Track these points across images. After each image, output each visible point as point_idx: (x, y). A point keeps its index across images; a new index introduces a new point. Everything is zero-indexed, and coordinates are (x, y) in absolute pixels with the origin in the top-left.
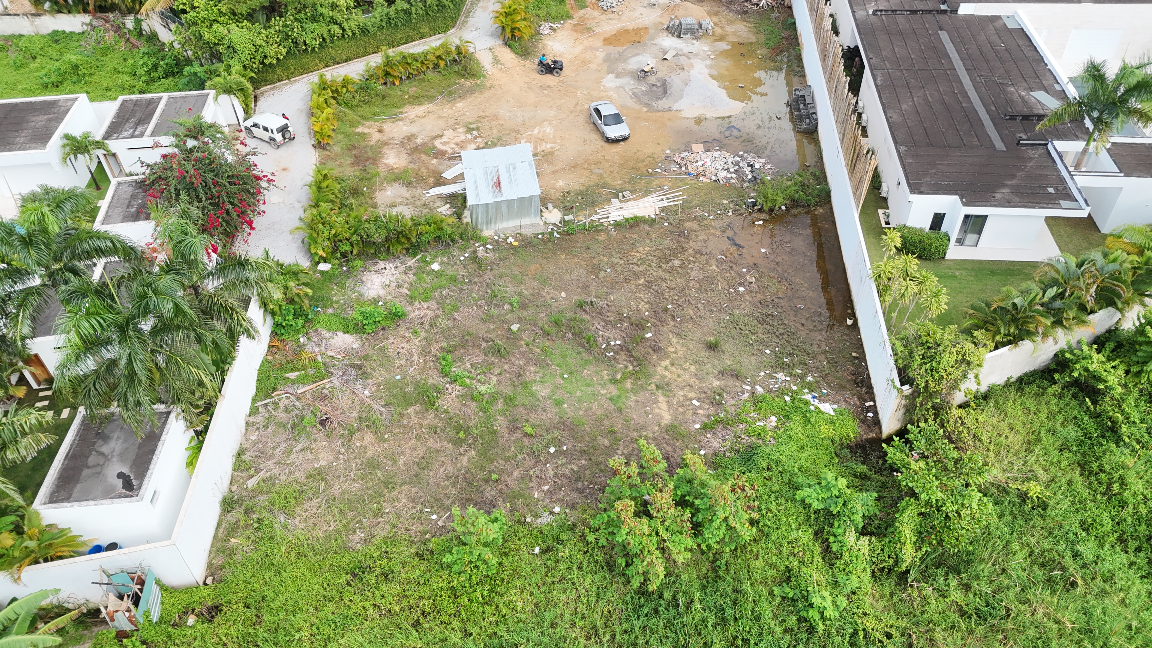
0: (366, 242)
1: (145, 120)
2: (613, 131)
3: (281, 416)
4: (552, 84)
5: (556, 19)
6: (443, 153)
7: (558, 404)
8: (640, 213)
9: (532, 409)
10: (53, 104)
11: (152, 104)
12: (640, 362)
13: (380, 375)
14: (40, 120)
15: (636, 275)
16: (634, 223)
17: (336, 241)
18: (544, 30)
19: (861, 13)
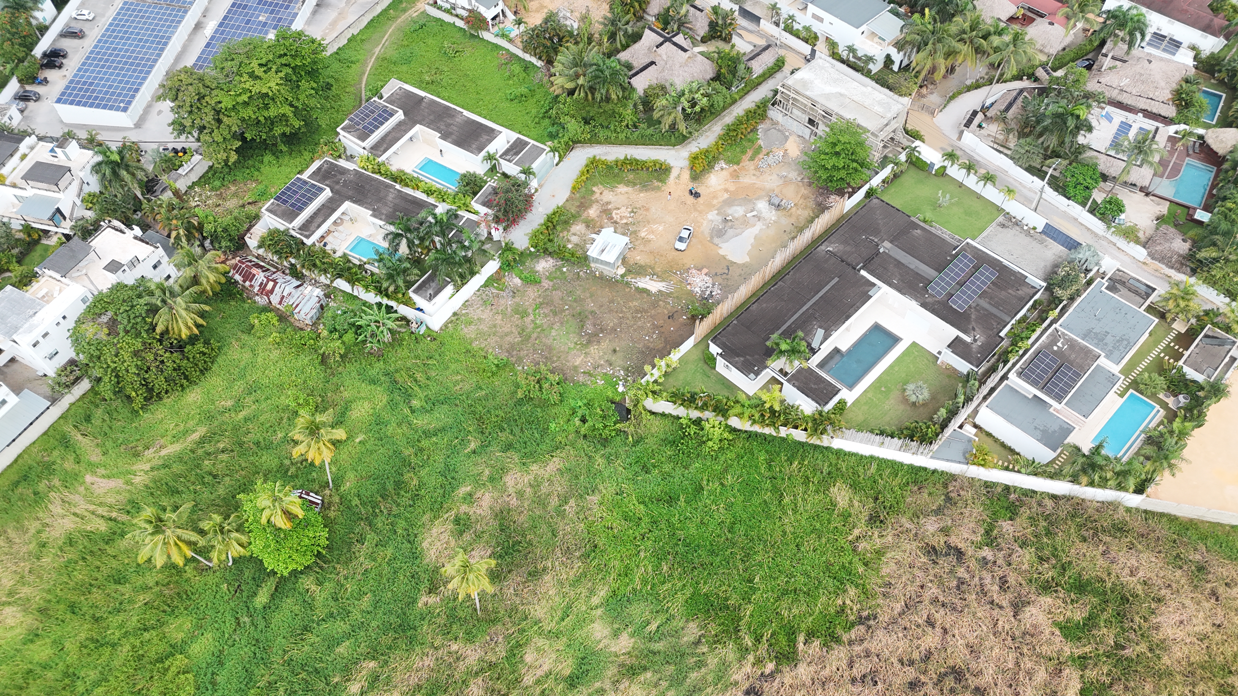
0: (551, 246)
1: (518, 153)
3: (484, 296)
4: (688, 202)
5: (729, 162)
6: (612, 218)
7: (554, 340)
8: (649, 287)
9: (546, 337)
10: (493, 130)
12: (589, 342)
13: (517, 299)
15: (622, 312)
16: (645, 291)
17: (537, 244)
18: (717, 167)
19: (823, 247)
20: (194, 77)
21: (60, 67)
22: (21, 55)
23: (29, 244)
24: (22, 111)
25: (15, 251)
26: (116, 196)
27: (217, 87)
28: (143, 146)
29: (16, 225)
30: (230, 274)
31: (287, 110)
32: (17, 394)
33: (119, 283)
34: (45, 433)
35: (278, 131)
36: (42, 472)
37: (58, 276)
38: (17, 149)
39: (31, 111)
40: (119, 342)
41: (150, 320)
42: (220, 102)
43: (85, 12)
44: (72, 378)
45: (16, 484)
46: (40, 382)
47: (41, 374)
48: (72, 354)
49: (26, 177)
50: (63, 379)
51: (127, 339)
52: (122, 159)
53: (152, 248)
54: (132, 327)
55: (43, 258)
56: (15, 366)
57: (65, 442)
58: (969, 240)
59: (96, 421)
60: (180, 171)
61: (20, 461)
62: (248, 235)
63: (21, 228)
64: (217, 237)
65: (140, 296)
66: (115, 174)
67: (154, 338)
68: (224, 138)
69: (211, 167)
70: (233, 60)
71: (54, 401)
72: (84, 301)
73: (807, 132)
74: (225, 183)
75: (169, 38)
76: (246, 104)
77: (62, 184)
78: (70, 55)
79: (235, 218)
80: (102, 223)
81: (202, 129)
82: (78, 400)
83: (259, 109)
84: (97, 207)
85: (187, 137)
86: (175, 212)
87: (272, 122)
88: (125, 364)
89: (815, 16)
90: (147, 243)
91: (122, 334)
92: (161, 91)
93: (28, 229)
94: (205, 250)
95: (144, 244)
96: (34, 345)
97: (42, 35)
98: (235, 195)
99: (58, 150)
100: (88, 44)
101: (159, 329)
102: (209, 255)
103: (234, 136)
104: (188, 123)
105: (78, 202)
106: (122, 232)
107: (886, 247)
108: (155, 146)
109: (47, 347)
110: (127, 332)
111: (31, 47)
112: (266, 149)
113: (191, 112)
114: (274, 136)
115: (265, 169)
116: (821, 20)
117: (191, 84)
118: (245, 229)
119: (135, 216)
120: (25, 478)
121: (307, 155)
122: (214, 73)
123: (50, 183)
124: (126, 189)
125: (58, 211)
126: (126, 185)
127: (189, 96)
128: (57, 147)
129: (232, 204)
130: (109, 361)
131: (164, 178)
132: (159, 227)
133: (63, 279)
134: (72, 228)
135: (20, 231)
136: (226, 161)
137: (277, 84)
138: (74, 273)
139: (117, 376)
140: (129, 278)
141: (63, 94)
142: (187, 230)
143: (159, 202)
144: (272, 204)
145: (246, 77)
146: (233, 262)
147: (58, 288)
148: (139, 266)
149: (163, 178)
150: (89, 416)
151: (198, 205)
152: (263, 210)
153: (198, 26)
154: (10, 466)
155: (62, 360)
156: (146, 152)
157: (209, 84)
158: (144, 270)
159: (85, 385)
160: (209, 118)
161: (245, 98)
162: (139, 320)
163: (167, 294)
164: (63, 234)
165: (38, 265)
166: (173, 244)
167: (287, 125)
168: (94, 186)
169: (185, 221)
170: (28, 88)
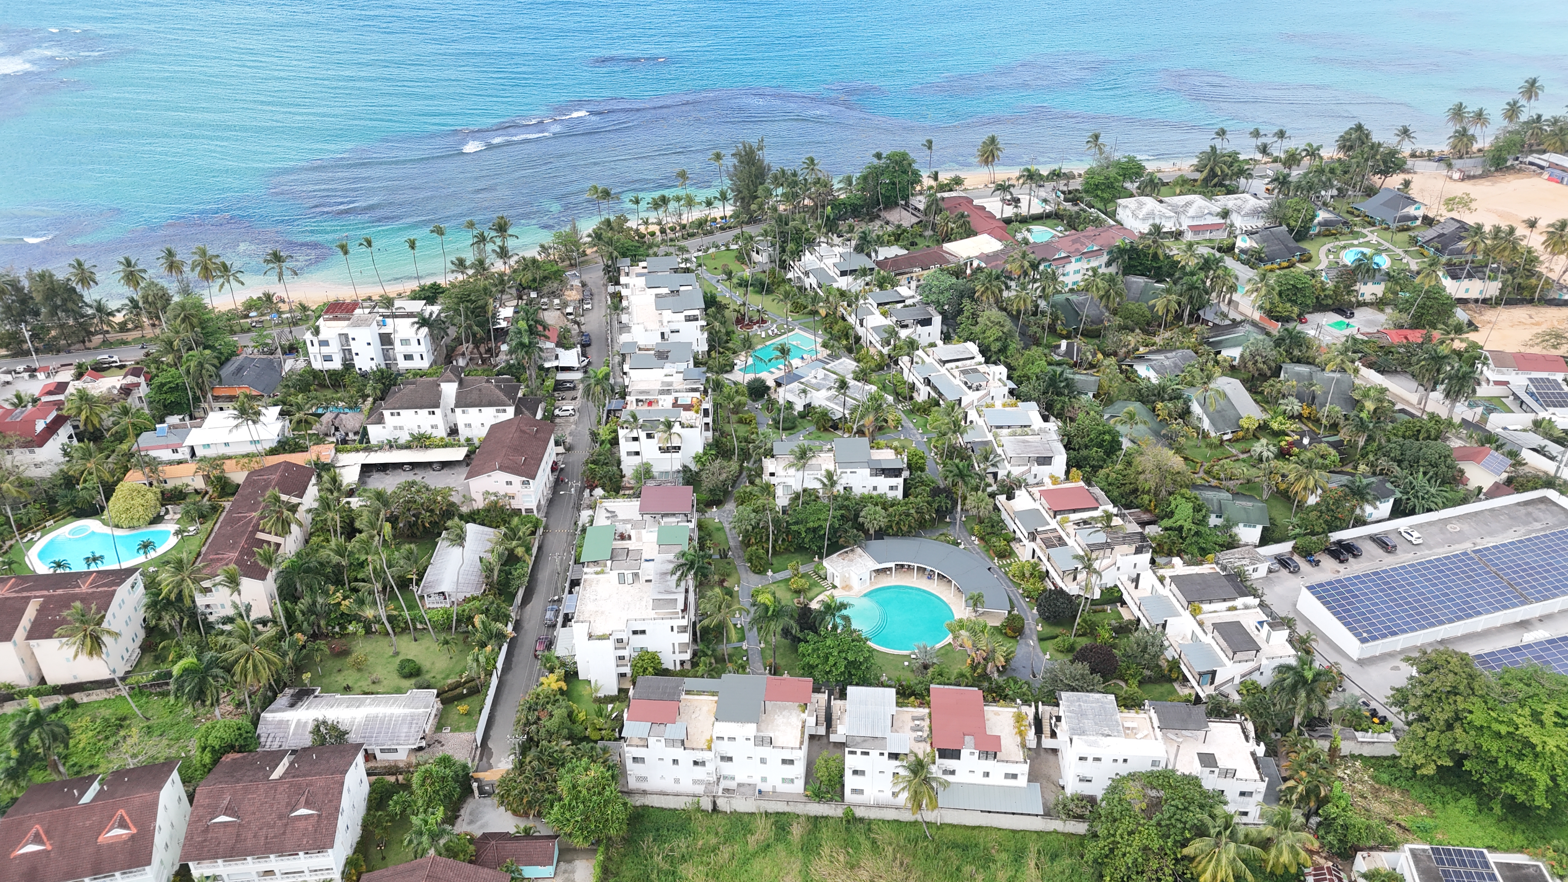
20: (1467, 670)
21: (1341, 562)
22: (1317, 529)
23: (1163, 676)
24: (1270, 571)
25: (1147, 673)
26: (1275, 705)
27: (1482, 696)
28: (1347, 683)
29: (1169, 654)
30: (1306, 871)
31: (1543, 780)
32: (1029, 781)
33: (1197, 778)
34: (1014, 831)
35: (1508, 788)
36: (980, 859)
37: (1156, 723)
38: (1234, 599)
39: (1278, 577)
40: (1143, 825)
41: (1188, 836)
42: (1471, 712)
43: (1416, 534)
44: (1079, 811)
45: (955, 845)
46: (1054, 788)
47: (1061, 783)
48: (1099, 794)
49: (1216, 626)
50: (1071, 806)
51: (1153, 831)
52: (1314, 680)
53: (1257, 777)
54: (1167, 825)
55: (1161, 698)
56: (1051, 757)
57: (1019, 856)
59: (1057, 867)
60: (1359, 735)
61: (976, 832)
62: (1365, 854)
63: (1170, 659)
64: (1329, 825)
65: (1202, 807)
66: (1294, 689)
67: (1175, 853)
68: (1438, 746)
69: (1394, 757)
70: (1529, 685)
71: (1047, 814)
72: (1154, 763)
74: (1393, 784)
75: (1479, 613)
76: (1498, 735)
77: (1239, 655)
78: (1360, 559)
79: (1368, 827)
80: (1238, 716)
81: (1423, 718)
82: (1064, 834)
83: (1507, 751)
84: (1250, 698)
85: (1400, 713)
86: (1314, 766)
87: (1510, 775)
88: (1128, 849)
90: (1258, 768)
91: (1153, 822)
92: (1417, 655)
93: (1175, 665)
94: (1305, 827)
95: (1254, 766)
96: (1081, 759)
97: (1353, 527)
98: (1393, 804)
99: (1266, 627)
100: (1389, 561)
101: (1186, 851)
102: (1304, 835)
103: (1452, 753)
104: (1413, 702)
105: (1237, 681)
106: (1247, 738)
108: (1357, 692)
109: (1087, 769)
110: (1159, 824)
111: (1334, 528)
112: (1475, 792)
113: (1427, 696)
114: (1497, 791)
115: (1453, 810)
117: (1456, 674)
118: (1368, 845)
119: (1273, 735)
120: (965, 848)
121: (1519, 839)
122: (1493, 681)
123: (1230, 646)
124: (1291, 706)
125: (1213, 673)
126: (1294, 703)
127: (1442, 682)
128: (1269, 624)
129: (1379, 808)
130: (1119, 832)
131: (1336, 728)
132: (1284, 763)
133: (1157, 730)
134: (1210, 697)
135: (1168, 661)
136: (1416, 768)
137: (1558, 747)
138: (1171, 734)
139: (1112, 850)
140: (1210, 782)
141: (1320, 585)
142: (1308, 791)
143: (1307, 744)
144: (1424, 851)
145: (1527, 711)
146: (1322, 861)
147: (1146, 733)
148: (1229, 780)
149: (1336, 726)
150: (1057, 856)
151: (1343, 779)
152: (1407, 847)
153: (1524, 625)
154: (966, 827)
155: (1087, 790)
156: (1344, 690)
157: (1476, 687)
158: (1231, 789)
159: (1081, 828)
160: (1442, 716)
161: (1503, 729)
162: (1180, 825)
163: (1228, 832)
164: (1197, 694)
165: (1152, 699)
166: (1281, 791)
167: (1526, 793)
168: (1265, 680)
169: (1315, 783)
170: (1296, 558)
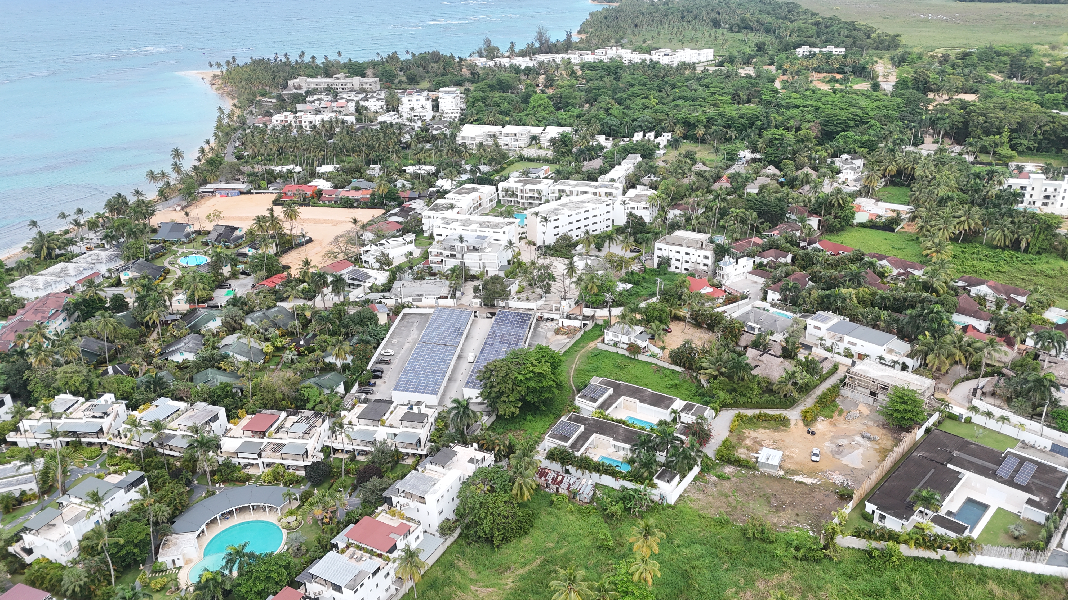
0: (729, 459)
1: (690, 410)
2: (814, 458)
3: (696, 486)
4: (807, 438)
5: (826, 417)
6: (762, 445)
7: (753, 509)
8: (804, 481)
9: (747, 507)
10: (670, 398)
11: (694, 406)
12: (778, 510)
13: (719, 488)
14: (668, 402)
15: (792, 494)
16: (802, 483)
17: (722, 456)
18: (819, 419)
19: (915, 454)
21: (381, 378)
22: (365, 368)
25: (389, 465)
27: (514, 370)
38: (390, 407)
43: (390, 351)
49: (402, 419)
54: (503, 487)
58: (1009, 449)
68: (516, 399)
70: (517, 358)
72: (460, 480)
73: (871, 399)
75: (450, 360)
77: (425, 423)
78: (385, 372)
80: (451, 443)
83: (537, 382)
89: (849, 343)
90: (484, 452)
93: (395, 452)
95: (482, 453)
96: (438, 502)
99: (415, 407)
103: (520, 398)
104: (497, 390)
105: (429, 436)
106: (466, 447)
107: (956, 453)
109: (441, 505)
115: (528, 424)
116: (855, 344)
125: (419, 440)
127: (502, 373)
136: (514, 414)
141: (396, 386)
144: (552, 433)
145: (529, 365)
152: (545, 437)
153: (460, 357)
157: (511, 367)
161: (531, 375)
162: (506, 483)
164: (420, 455)
